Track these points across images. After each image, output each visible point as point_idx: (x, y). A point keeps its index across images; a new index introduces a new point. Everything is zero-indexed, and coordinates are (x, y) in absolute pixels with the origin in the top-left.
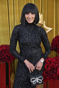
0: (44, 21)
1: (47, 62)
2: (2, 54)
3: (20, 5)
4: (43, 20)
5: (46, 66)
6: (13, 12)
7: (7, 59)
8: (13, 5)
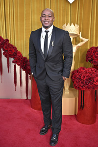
4: (80, 31)
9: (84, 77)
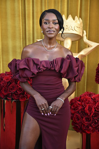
0: (85, 31)
1: (89, 101)
2: (11, 85)
3: (43, 4)
4: (83, 30)
5: (87, 107)
6: (31, 14)
7: (20, 94)
8: (31, 3)
9: (90, 109)
